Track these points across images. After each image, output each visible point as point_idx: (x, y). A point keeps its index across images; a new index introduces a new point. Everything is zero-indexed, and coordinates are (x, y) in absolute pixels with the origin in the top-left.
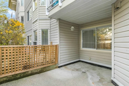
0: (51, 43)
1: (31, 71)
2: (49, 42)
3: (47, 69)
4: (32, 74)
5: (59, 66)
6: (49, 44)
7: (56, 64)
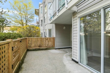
0: (53, 36)
1: (42, 48)
2: (52, 36)
3: (49, 49)
4: (42, 50)
5: (55, 48)
6: (52, 37)
7: (53, 47)
